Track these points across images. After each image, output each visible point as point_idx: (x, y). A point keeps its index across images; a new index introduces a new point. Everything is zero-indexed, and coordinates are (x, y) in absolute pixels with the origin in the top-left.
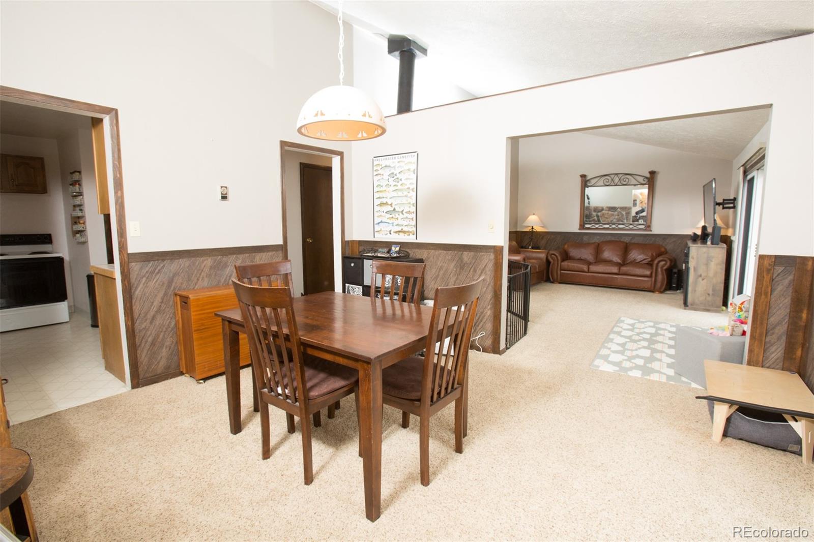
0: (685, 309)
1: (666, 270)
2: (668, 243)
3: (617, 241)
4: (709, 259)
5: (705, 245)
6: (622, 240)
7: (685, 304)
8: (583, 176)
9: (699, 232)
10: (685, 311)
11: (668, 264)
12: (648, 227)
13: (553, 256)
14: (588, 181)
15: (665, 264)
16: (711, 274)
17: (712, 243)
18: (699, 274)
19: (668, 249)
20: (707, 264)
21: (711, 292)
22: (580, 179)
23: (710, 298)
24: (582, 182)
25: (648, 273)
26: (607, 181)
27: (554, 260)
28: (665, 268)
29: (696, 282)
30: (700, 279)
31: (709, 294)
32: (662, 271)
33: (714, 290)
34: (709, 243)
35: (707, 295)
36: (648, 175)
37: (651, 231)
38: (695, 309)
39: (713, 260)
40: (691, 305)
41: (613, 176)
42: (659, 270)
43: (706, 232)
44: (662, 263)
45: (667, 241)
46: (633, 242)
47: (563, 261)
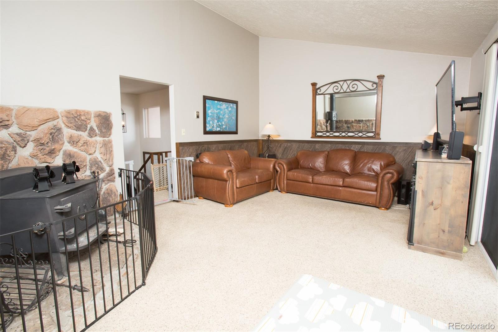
0: (409, 248)
1: (393, 184)
2: (398, 152)
3: (346, 149)
4: (444, 181)
5: (439, 160)
6: (352, 149)
7: (410, 240)
8: (314, 85)
9: (431, 141)
10: (410, 250)
11: (395, 177)
12: (377, 135)
13: (279, 165)
14: (319, 88)
15: (392, 177)
16: (447, 202)
17: (449, 157)
18: (431, 201)
19: (397, 160)
20: (441, 188)
21: (447, 229)
22: (311, 87)
23: (445, 237)
24: (313, 90)
25: (374, 185)
26: (337, 88)
27: (281, 169)
28: (392, 181)
29: (425, 212)
30: (432, 208)
31: (444, 231)
32: (388, 184)
33: (451, 226)
34: (444, 155)
35: (442, 233)
36: (376, 80)
37: (380, 139)
38: (424, 250)
39: (451, 182)
40: (418, 243)
41: (341, 83)
42: (386, 183)
43: (439, 140)
44: (389, 175)
45: (397, 149)
46: (362, 150)
47: (290, 170)
